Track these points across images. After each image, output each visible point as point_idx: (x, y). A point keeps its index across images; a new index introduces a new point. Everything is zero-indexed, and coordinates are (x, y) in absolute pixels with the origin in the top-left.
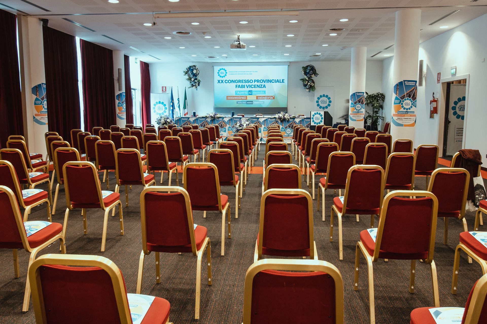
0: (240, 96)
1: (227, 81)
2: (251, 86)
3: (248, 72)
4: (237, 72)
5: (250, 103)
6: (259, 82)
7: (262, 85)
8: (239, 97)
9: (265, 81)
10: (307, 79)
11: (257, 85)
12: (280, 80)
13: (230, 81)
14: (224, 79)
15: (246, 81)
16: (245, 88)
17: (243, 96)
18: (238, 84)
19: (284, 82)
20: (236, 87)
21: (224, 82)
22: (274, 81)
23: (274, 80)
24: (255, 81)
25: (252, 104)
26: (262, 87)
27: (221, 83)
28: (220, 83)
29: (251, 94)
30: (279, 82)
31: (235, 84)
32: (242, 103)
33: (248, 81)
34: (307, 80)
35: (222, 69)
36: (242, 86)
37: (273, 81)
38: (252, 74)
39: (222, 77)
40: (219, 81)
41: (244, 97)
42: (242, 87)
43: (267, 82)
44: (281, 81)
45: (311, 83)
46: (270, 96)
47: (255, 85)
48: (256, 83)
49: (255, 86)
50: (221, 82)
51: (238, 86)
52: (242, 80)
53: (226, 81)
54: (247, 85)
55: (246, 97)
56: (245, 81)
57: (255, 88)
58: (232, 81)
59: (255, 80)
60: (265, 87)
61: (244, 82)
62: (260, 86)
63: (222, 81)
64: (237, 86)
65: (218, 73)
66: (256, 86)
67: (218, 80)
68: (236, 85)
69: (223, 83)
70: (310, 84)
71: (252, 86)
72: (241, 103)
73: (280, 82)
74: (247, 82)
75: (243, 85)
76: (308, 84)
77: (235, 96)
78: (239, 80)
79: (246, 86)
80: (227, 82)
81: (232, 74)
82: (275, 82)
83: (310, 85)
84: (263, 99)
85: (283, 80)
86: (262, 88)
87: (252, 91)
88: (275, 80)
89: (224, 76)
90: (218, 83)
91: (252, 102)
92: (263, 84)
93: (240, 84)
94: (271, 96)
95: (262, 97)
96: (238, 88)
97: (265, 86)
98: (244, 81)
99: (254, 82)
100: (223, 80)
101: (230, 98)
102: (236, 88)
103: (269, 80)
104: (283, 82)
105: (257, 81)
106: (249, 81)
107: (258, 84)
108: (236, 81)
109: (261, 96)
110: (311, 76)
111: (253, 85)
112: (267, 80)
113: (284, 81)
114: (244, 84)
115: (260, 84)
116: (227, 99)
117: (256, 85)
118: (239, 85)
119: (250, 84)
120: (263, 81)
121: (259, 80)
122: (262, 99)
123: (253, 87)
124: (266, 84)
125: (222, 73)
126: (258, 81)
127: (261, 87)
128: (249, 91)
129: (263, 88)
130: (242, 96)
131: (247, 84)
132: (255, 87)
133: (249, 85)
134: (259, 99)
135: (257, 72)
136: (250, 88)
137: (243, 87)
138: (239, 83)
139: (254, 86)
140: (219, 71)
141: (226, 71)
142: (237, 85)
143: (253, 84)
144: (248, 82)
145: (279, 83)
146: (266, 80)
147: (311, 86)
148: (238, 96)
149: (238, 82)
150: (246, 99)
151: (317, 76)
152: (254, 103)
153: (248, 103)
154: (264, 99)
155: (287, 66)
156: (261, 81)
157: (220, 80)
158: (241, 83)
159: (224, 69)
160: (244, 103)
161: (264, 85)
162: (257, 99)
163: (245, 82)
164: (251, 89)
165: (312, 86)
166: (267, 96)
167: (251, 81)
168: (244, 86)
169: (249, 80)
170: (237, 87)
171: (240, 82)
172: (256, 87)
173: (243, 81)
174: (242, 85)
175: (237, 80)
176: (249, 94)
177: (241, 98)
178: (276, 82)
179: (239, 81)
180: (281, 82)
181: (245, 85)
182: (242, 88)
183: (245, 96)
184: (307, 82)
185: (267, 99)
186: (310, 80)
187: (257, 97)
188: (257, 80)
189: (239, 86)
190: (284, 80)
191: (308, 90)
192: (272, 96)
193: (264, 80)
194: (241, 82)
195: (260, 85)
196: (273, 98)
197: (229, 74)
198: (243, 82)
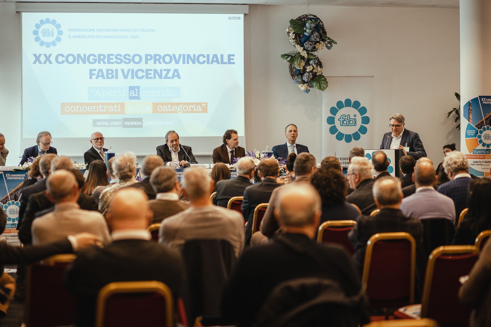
0: (103, 104)
1: (64, 59)
2: (134, 74)
3: (128, 30)
4: (93, 30)
5: (135, 123)
6: (161, 60)
7: (168, 71)
8: (101, 107)
9: (177, 58)
10: (304, 54)
11: (155, 71)
12: (222, 56)
13: (71, 59)
14: (53, 51)
15: (122, 58)
16: (117, 78)
17: (113, 104)
18: (97, 66)
19: (234, 63)
20: (91, 75)
21: (53, 59)
22: (205, 59)
23: (204, 56)
24: (149, 57)
25: (141, 126)
26: (170, 75)
27: (43, 62)
28: (40, 63)
29: (138, 98)
30: (218, 63)
31: (88, 66)
32: (110, 126)
33: (127, 57)
34: (303, 58)
35: (48, 21)
36: (108, 74)
37: (201, 59)
38: (138, 37)
39: (48, 45)
40: (37, 58)
41: (115, 106)
42: (110, 76)
43: (184, 63)
44: (226, 59)
45: (315, 66)
46: (192, 104)
47: (147, 70)
48: (151, 65)
49: (149, 72)
50: (43, 59)
51: (96, 72)
52: (109, 55)
53: (60, 59)
54: (123, 70)
55: (123, 105)
56: (119, 57)
57: (147, 78)
58: (78, 58)
59: (147, 56)
60: (179, 78)
61: (116, 62)
62: (164, 73)
63: (48, 58)
64: (93, 72)
65: (35, 33)
66: (152, 72)
67: (35, 55)
68: (91, 71)
69: (50, 63)
70: (313, 69)
71: (140, 74)
72: (106, 123)
73: (223, 63)
74: (124, 60)
75: (112, 71)
76: (308, 70)
77: (87, 104)
78: (99, 55)
79: (120, 73)
80: (63, 62)
81: (79, 37)
82: (208, 63)
83: (311, 71)
84: (172, 112)
85: (229, 56)
86: (169, 78)
87: (138, 87)
88: (208, 56)
89: (54, 44)
90: (35, 63)
91: (141, 120)
92: (173, 66)
93: (104, 67)
94: (197, 104)
95: (169, 106)
96: (97, 78)
97: (178, 73)
98: (114, 57)
99: (146, 63)
100: (50, 55)
101: (73, 109)
102: (91, 78)
103: (189, 56)
104: (232, 61)
105: (153, 60)
106: (131, 58)
107: (159, 67)
108: (92, 57)
109: (167, 104)
110: (315, 47)
111: (142, 71)
112: (184, 55)
113: (233, 59)
114: (114, 67)
115: (164, 66)
116: (63, 113)
117: (151, 70)
118: (101, 71)
119: (132, 66)
120: (173, 58)
121: (160, 56)
122: (169, 112)
123: (143, 77)
124: (181, 67)
125: (47, 33)
126: (157, 58)
127: (166, 77)
128: (131, 88)
129: (173, 78)
130: (108, 104)
131: (126, 67)
132: (149, 76)
133: (129, 70)
134: (162, 112)
135: (154, 31)
136: (133, 78)
137: (112, 74)
138: (99, 63)
139: (144, 74)
140: (38, 26)
141: (58, 26)
142: (95, 70)
143: (143, 66)
144: (127, 61)
145: (220, 65)
146: (180, 55)
147: (315, 75)
148: (98, 104)
149: (95, 60)
150: (123, 112)
151: (332, 46)
152: (146, 123)
153: (128, 123)
154: (176, 112)
155: (242, 16)
156: (167, 59)
157: (40, 55)
158: (104, 63)
159: (54, 22)
160: (114, 123)
161: (176, 71)
162: (155, 110)
163: (119, 61)
164: (135, 82)
165: (318, 74)
166: (184, 104)
167: (137, 59)
168: (114, 74)
169: (129, 56)
170: (94, 77)
171: (103, 60)
172: (152, 76)
173: (111, 57)
174: (108, 70)
175: (95, 56)
176: (131, 98)
177: (106, 109)
178: (212, 63)
179: (100, 58)
180: (226, 63)
181: (117, 70)
182: (108, 78)
183: (117, 104)
184: (303, 64)
185: (184, 112)
186: (312, 59)
187: (155, 106)
188: (155, 55)
189: (100, 74)
190: (233, 55)
191: (303, 87)
192: (200, 104)
193: (174, 55)
194: (106, 60)
195: (165, 70)
196: (201, 110)
197: (69, 37)
198: (111, 61)
